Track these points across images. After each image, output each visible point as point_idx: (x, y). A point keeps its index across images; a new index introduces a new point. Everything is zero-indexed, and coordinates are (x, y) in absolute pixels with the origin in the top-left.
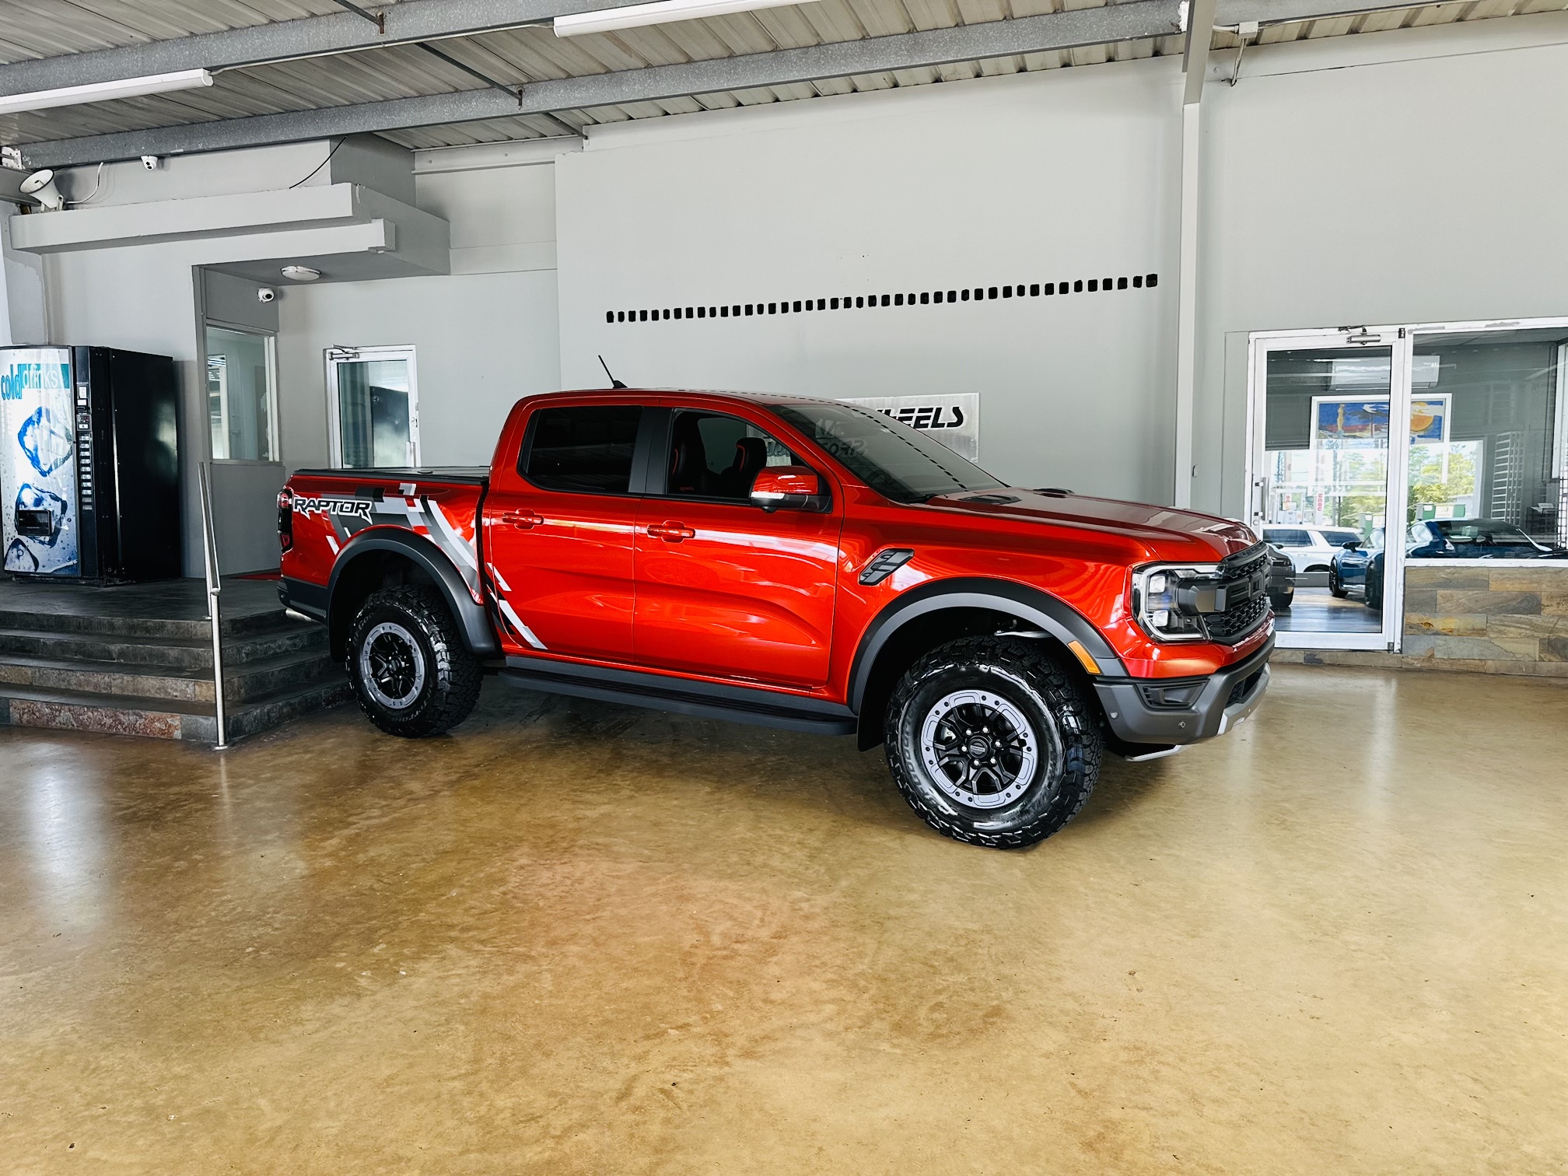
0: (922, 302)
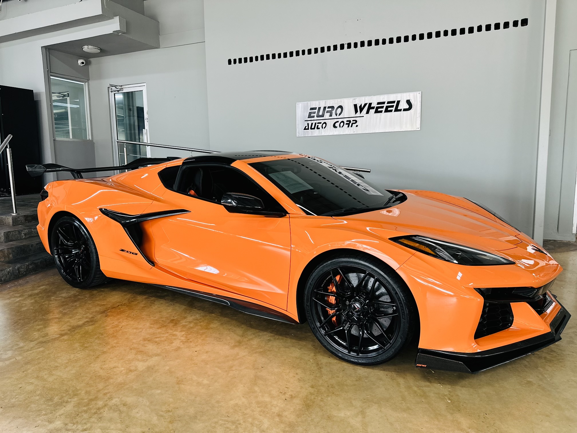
0: (389, 43)
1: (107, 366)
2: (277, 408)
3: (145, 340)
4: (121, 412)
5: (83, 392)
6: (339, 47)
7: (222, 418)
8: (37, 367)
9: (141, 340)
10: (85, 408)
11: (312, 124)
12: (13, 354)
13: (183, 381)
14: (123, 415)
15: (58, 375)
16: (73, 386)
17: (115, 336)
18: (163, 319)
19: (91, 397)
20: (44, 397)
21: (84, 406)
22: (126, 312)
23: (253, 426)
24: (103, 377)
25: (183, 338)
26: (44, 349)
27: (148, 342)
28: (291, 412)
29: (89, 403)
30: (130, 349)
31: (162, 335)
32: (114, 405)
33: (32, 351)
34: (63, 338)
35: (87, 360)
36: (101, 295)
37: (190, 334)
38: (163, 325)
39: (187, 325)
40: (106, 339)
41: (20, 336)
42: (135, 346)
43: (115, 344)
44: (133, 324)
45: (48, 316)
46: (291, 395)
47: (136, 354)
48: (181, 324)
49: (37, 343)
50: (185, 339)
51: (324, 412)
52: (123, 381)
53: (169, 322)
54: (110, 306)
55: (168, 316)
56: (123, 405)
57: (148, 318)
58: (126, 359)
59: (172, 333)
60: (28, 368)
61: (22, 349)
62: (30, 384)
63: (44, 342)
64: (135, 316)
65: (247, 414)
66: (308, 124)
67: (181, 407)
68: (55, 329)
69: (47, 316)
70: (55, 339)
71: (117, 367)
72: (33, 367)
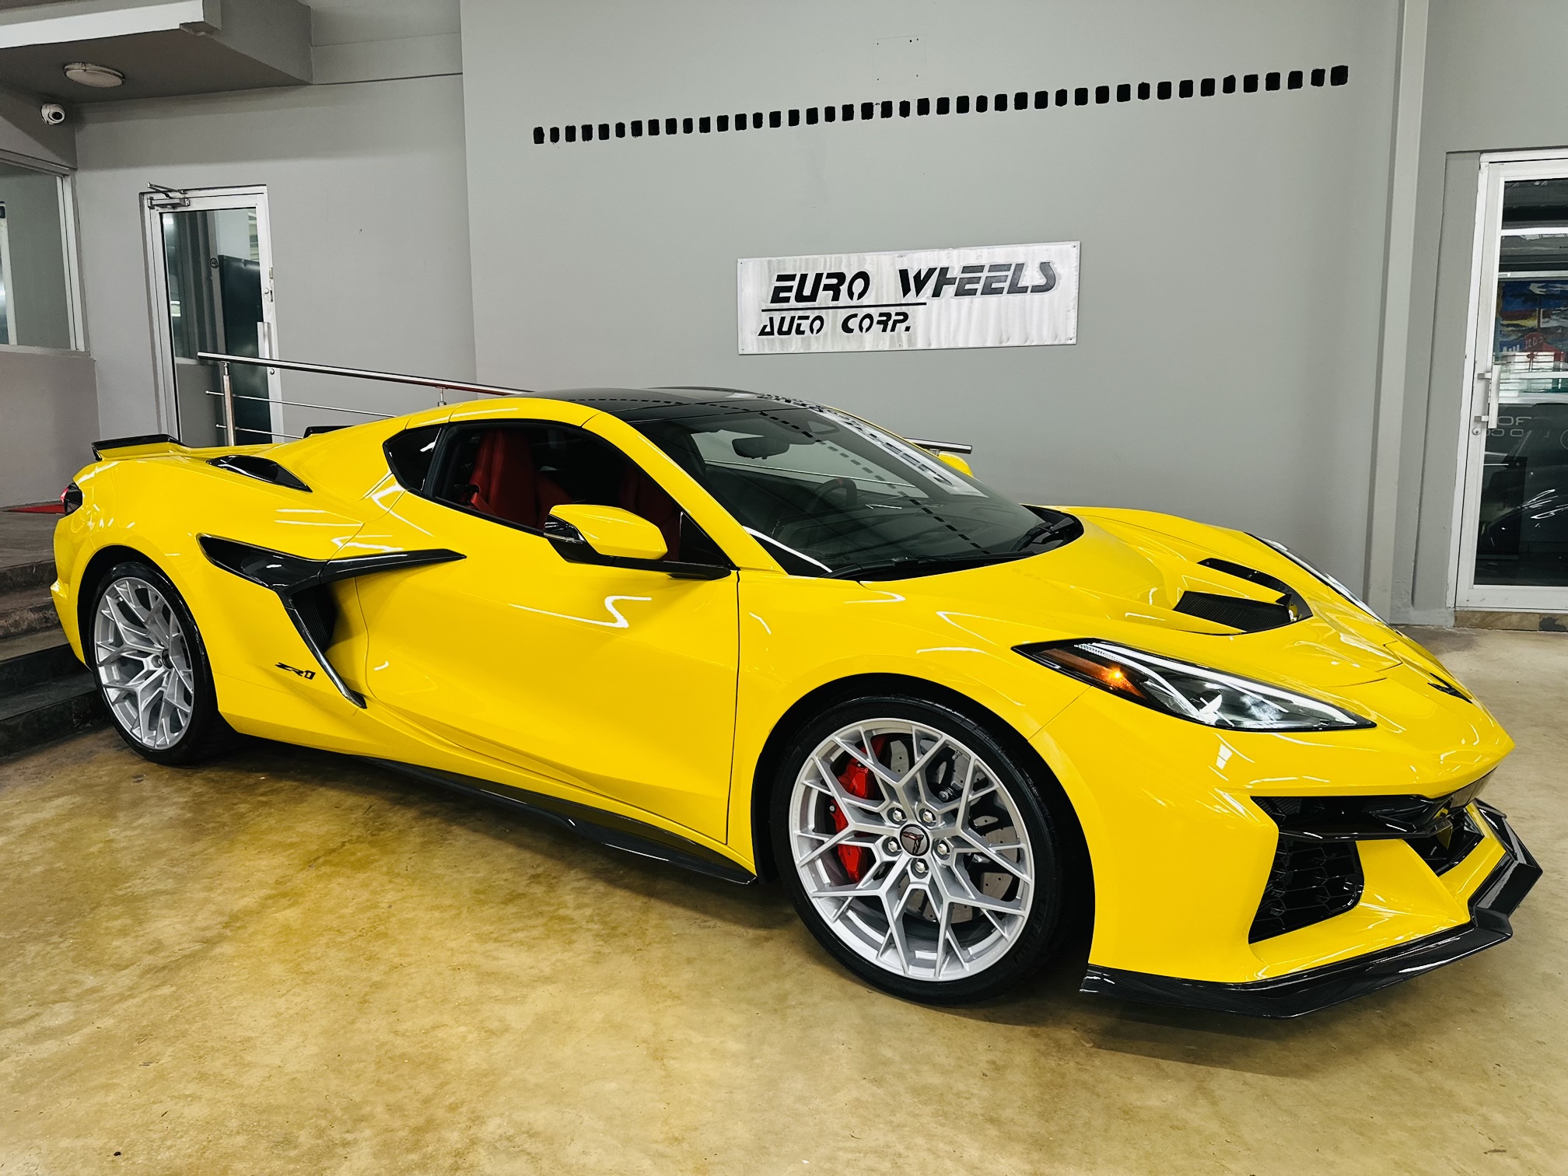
0: (997, 108)
1: (410, 1024)
2: (976, 1101)
3: (482, 938)
4: (534, 1158)
5: (379, 1109)
6: (858, 112)
7: (841, 1144)
8: (185, 1046)
9: (472, 941)
10: (414, 1157)
11: (783, 319)
12: (76, 1013)
13: (665, 1050)
14: (545, 1164)
15: (268, 1066)
16: (336, 1094)
17: (385, 935)
18: (504, 876)
19: (412, 1122)
20: (260, 1135)
21: (408, 1151)
22: (377, 861)
23: (939, 1157)
24: (416, 1060)
25: (596, 927)
26: (174, 988)
27: (497, 944)
28: (1019, 1107)
29: (418, 1140)
30: (454, 970)
31: (530, 923)
32: (497, 1137)
33: (137, 999)
34: (218, 950)
35: (335, 1011)
36: (270, 814)
37: (610, 914)
38: (514, 891)
39: (590, 888)
40: (359, 943)
41: (71, 954)
42: (464, 958)
43: (396, 957)
44: (422, 896)
45: (130, 887)
46: (994, 1063)
47: (480, 983)
48: (568, 887)
49: (138, 972)
50: (603, 929)
51: (1105, 1098)
52: (484, 1066)
53: (530, 883)
54: (316, 847)
55: (514, 866)
56: (526, 1135)
57: (455, 875)
58: (457, 999)
59: (555, 914)
60: (154, 1050)
61: (101, 994)
62: (191, 1101)
63: (164, 968)
64: (413, 873)
65: (904, 1126)
66: (771, 319)
67: (705, 1125)
68: (178, 927)
69: (126, 888)
70: (193, 955)
71: (443, 1026)
72: (169, 1046)
